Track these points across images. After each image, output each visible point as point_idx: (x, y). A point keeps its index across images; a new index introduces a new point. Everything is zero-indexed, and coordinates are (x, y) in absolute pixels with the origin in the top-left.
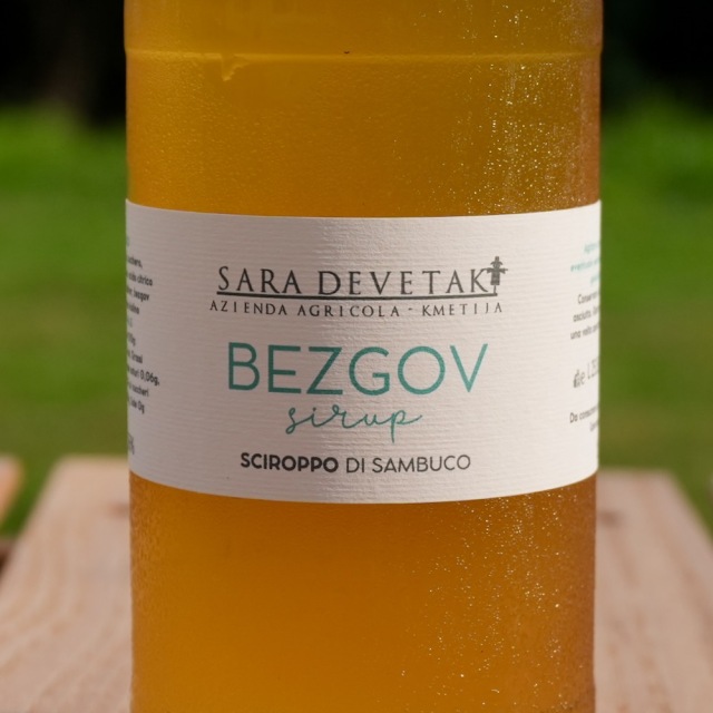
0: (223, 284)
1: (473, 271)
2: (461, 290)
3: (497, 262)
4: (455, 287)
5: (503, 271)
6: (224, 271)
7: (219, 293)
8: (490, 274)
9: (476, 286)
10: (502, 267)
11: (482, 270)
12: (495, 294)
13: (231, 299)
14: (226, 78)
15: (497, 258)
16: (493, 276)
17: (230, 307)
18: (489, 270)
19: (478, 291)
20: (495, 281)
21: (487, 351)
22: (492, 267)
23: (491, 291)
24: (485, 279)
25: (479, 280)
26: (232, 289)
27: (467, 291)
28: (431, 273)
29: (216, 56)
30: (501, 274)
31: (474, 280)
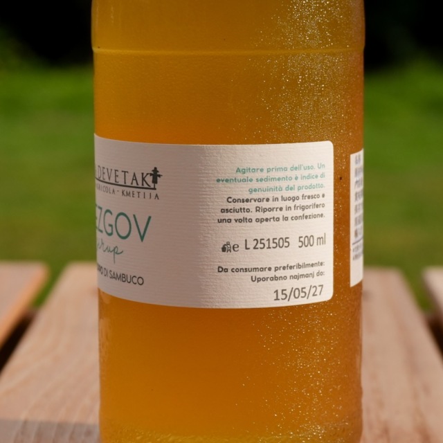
1: (143, 174)
2: (137, 184)
3: (155, 170)
4: (134, 182)
5: (159, 176)
8: (152, 177)
9: (144, 183)
10: (158, 173)
11: (147, 174)
12: (154, 189)
15: (155, 168)
16: (153, 178)
18: (151, 174)
19: (145, 186)
20: (155, 181)
21: (151, 220)
22: (152, 173)
23: (152, 187)
24: (149, 179)
25: (146, 179)
27: (140, 185)
28: (125, 172)
30: (158, 178)
31: (143, 179)
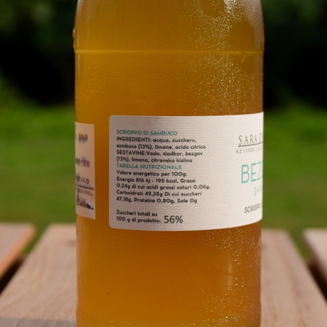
0: (240, 143)
6: (241, 137)
7: (239, 146)
13: (242, 148)
14: (242, 61)
17: (242, 151)
26: (243, 144)
29: (238, 53)
